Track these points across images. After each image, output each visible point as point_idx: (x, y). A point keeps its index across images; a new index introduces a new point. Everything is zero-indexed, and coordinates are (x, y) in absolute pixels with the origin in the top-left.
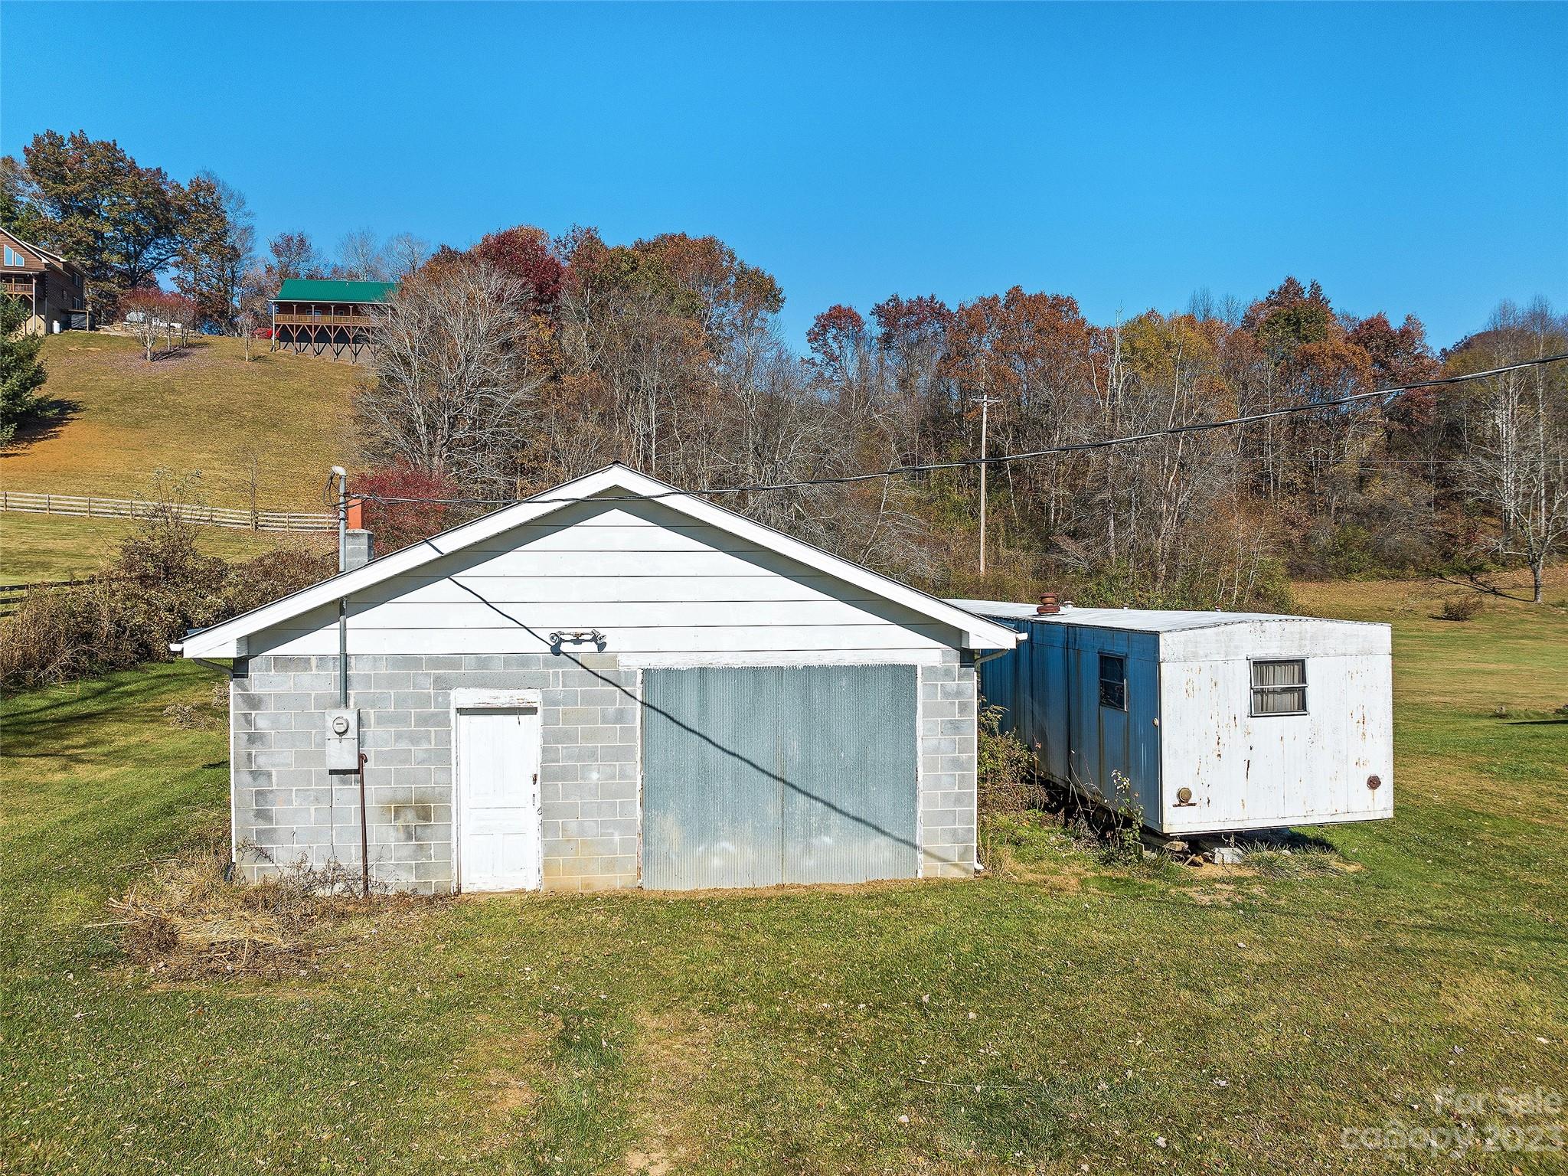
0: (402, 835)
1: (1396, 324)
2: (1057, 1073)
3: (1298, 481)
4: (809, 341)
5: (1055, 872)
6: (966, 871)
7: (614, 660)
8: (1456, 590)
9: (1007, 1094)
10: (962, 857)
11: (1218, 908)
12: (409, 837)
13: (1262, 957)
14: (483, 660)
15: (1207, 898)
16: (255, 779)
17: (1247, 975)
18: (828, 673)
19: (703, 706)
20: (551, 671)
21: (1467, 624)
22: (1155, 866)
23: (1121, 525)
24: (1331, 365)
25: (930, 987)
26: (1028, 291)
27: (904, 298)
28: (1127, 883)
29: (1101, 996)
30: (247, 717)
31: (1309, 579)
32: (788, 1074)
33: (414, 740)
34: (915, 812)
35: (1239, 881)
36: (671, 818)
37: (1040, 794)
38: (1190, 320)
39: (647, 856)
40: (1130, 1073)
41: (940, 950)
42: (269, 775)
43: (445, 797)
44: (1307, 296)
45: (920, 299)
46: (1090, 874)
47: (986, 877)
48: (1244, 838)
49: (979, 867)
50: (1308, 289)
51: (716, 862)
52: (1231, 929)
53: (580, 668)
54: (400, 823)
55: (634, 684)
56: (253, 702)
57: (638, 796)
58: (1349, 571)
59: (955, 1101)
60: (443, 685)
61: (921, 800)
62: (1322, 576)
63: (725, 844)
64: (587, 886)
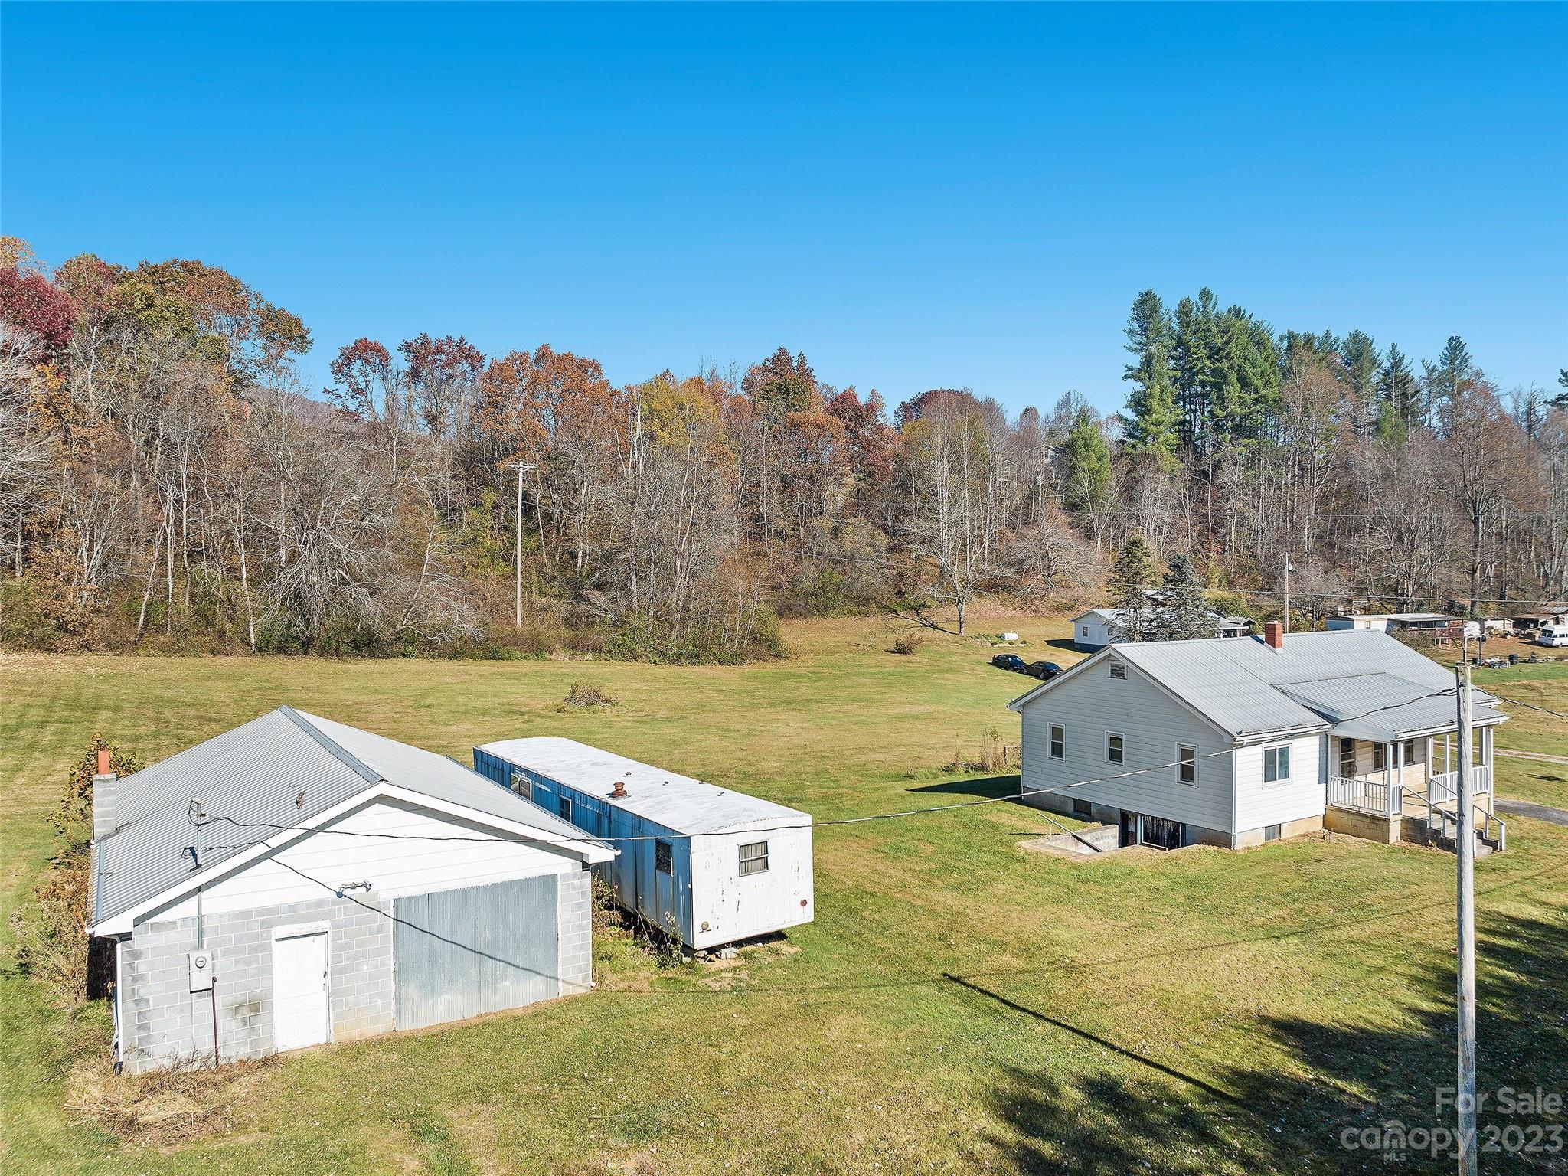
0: (240, 1024)
1: (863, 399)
2: (655, 1102)
3: (788, 529)
4: (333, 372)
5: (635, 979)
6: (587, 988)
7: (376, 894)
8: (906, 626)
9: (634, 1115)
10: (584, 981)
11: (724, 991)
12: (245, 1024)
13: (744, 1022)
14: (292, 908)
15: (718, 985)
16: (137, 1005)
17: (737, 1034)
18: (506, 886)
19: (431, 915)
20: (336, 907)
21: (911, 657)
22: (690, 966)
23: (642, 579)
24: (814, 433)
25: (586, 1068)
26: (558, 350)
27: (432, 337)
28: (675, 981)
29: (670, 1058)
30: (131, 966)
31: (795, 617)
32: (534, 1126)
33: (248, 963)
34: (557, 959)
35: (734, 969)
36: (413, 986)
37: (617, 916)
38: (698, 382)
39: (398, 1011)
40: (687, 1096)
41: (586, 1045)
42: (147, 1001)
43: (268, 996)
44: (795, 364)
45: (449, 339)
46: (654, 977)
47: (598, 990)
48: (737, 944)
49: (593, 984)
50: (796, 358)
51: (441, 1007)
52: (730, 1006)
53: (355, 903)
54: (238, 1017)
55: (389, 909)
56: (136, 955)
57: (392, 975)
58: (826, 609)
59: (612, 1123)
60: (266, 925)
61: (560, 952)
62: (806, 615)
63: (446, 996)
64: (361, 1035)
